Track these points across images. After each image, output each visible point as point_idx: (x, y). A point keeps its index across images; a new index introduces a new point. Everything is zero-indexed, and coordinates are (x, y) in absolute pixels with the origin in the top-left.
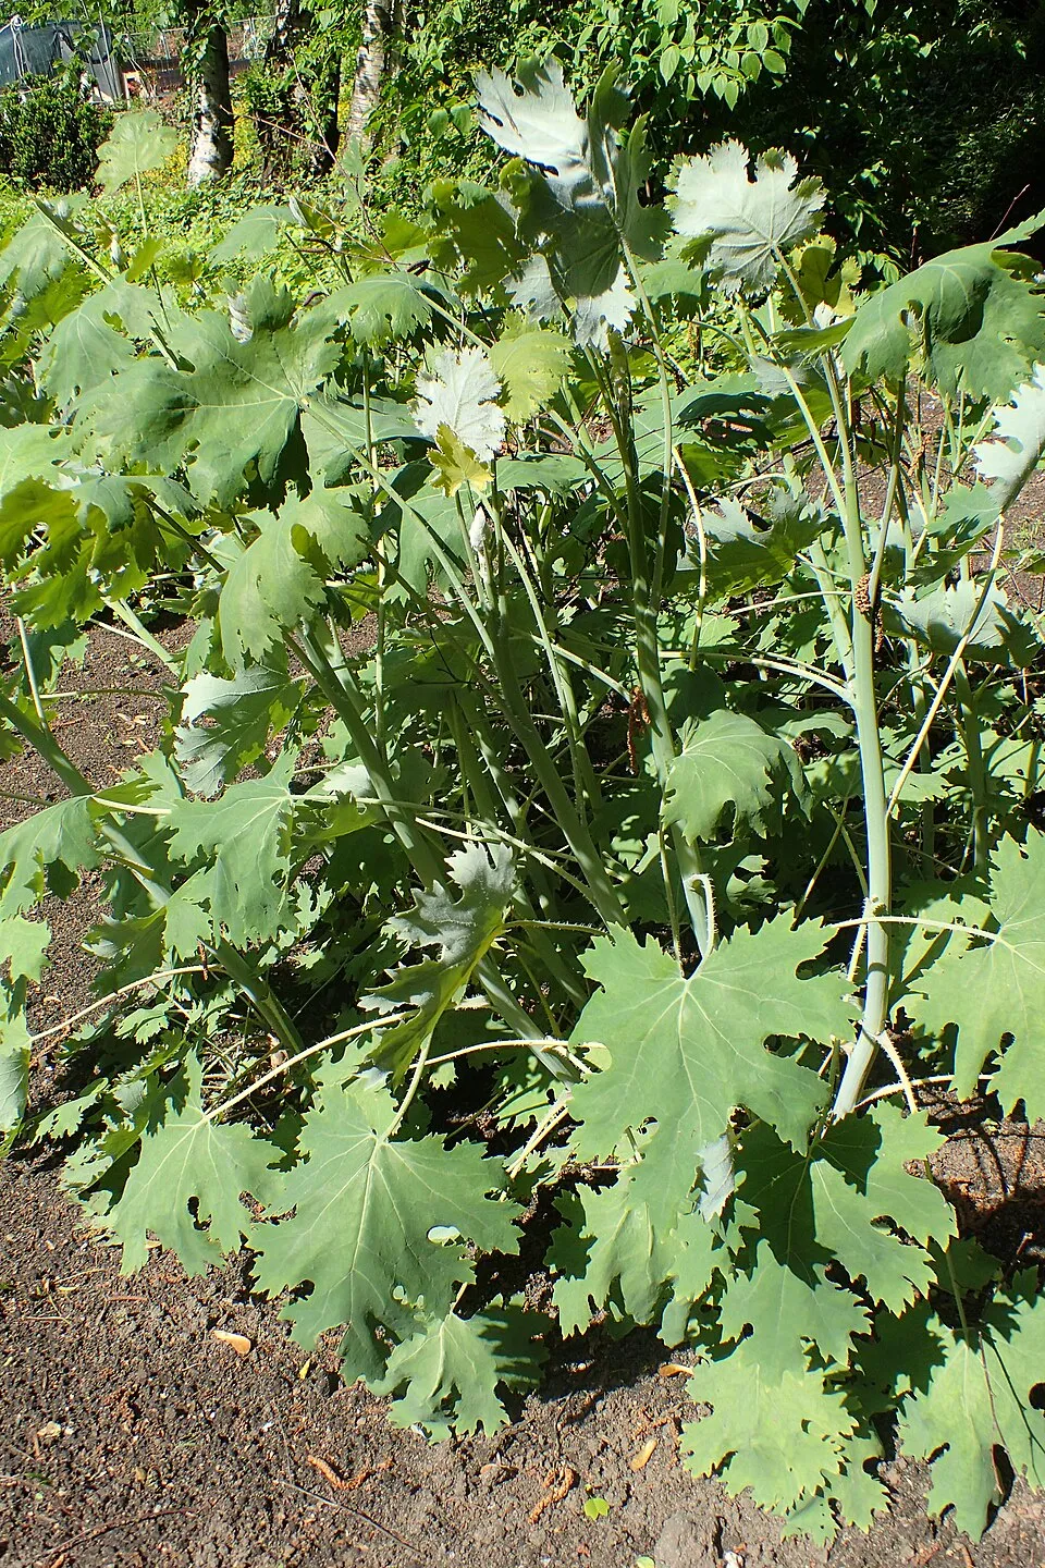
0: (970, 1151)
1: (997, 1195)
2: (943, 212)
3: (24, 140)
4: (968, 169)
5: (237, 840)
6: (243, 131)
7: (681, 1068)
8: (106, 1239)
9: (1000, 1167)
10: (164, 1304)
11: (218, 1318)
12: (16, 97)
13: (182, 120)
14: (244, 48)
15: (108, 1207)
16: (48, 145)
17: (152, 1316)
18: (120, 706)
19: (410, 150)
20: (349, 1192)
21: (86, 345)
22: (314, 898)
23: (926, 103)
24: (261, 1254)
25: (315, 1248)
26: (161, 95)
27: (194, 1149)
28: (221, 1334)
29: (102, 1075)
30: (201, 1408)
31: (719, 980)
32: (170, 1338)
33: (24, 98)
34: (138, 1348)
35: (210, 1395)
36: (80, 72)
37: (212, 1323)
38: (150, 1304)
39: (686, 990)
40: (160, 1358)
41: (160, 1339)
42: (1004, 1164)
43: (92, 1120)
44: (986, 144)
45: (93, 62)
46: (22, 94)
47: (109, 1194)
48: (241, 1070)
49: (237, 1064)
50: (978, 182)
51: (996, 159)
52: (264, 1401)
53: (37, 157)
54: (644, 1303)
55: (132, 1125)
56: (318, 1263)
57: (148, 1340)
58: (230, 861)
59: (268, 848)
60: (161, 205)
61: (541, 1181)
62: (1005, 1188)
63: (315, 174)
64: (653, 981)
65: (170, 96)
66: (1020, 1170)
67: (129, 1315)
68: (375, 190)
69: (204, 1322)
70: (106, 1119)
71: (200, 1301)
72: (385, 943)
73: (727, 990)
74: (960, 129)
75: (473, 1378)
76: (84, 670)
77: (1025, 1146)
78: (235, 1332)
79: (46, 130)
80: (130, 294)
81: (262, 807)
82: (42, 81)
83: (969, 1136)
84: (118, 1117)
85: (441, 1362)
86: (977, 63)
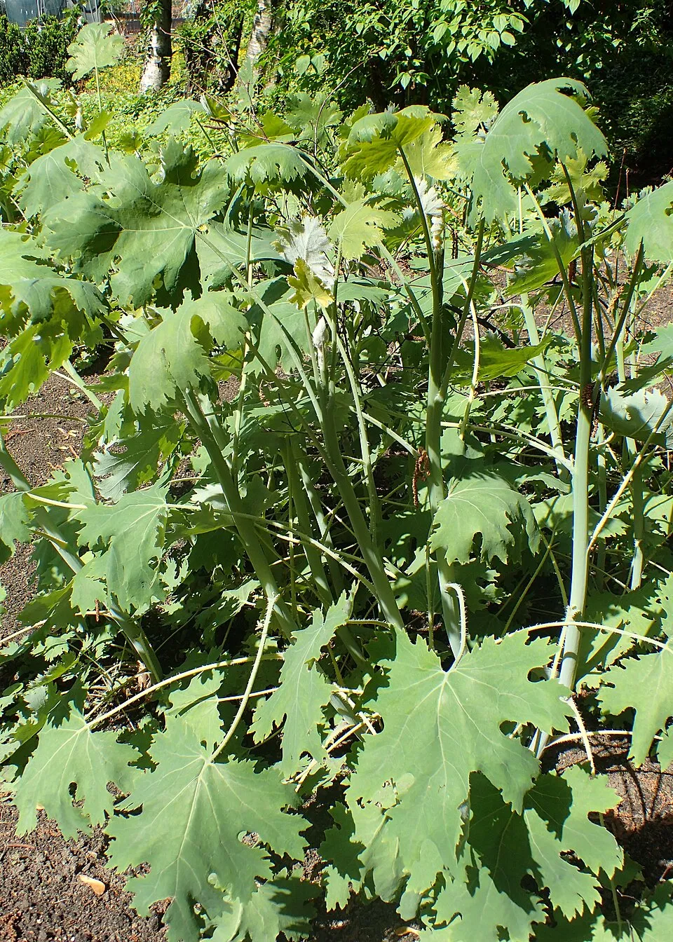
0: (621, 782)
1: (639, 815)
2: (618, 147)
3: (37, 55)
4: (635, 122)
5: (126, 534)
6: (177, 61)
7: (437, 739)
8: (11, 800)
9: (641, 795)
10: (46, 852)
11: (84, 866)
12: (35, 28)
13: (140, 52)
14: (183, 11)
15: (14, 777)
16: (52, 60)
17: (37, 860)
18: (60, 423)
19: (283, 80)
20: (182, 798)
21: (51, 179)
22: (177, 570)
23: (611, 79)
24: (114, 839)
25: (153, 839)
26: (127, 36)
27: (76, 747)
28: (85, 879)
29: (20, 681)
30: (65, 933)
31: (470, 675)
32: (48, 878)
33: (40, 30)
34: (25, 883)
35: (73, 923)
36: (77, 16)
37: (79, 869)
38: (37, 851)
39: (445, 680)
40: (40, 892)
41: (40, 878)
42: (644, 792)
43: (9, 713)
44: (648, 107)
45: (86, 12)
46: (39, 28)
47: (16, 768)
48: (117, 685)
49: (115, 680)
50: (642, 130)
51: (654, 116)
52: (111, 931)
53: (45, 67)
54: (388, 889)
55: (36, 720)
56: (154, 851)
57: (32, 878)
58: (120, 549)
59: (147, 541)
60: (121, 102)
61: (320, 783)
62: (644, 811)
63: (221, 91)
64: (420, 670)
65: (133, 36)
66: (655, 798)
67: (21, 859)
68: (258, 104)
69: (73, 868)
70: (19, 714)
71: (72, 852)
72: (224, 603)
73: (476, 683)
74: (632, 96)
75: (261, 929)
76: (39, 397)
77: (660, 781)
78: (95, 877)
79: (52, 50)
80: (85, 148)
81: (144, 512)
82: (53, 20)
83: (620, 771)
84: (27, 713)
85: (239, 915)
86: (644, 57)
